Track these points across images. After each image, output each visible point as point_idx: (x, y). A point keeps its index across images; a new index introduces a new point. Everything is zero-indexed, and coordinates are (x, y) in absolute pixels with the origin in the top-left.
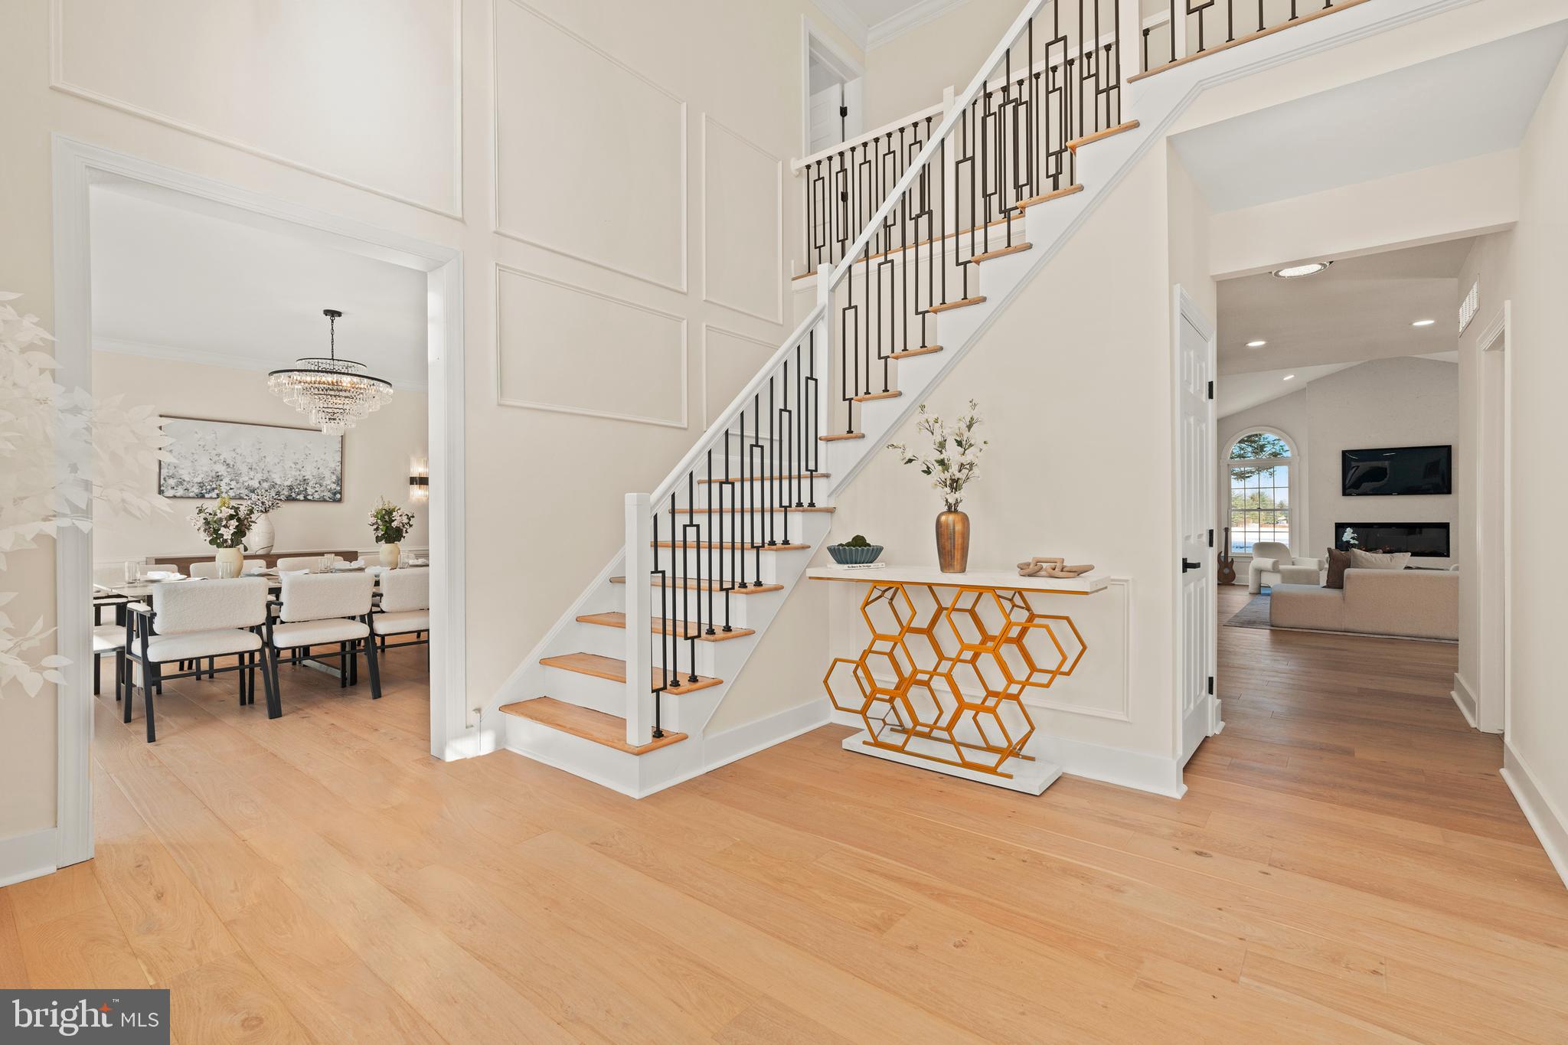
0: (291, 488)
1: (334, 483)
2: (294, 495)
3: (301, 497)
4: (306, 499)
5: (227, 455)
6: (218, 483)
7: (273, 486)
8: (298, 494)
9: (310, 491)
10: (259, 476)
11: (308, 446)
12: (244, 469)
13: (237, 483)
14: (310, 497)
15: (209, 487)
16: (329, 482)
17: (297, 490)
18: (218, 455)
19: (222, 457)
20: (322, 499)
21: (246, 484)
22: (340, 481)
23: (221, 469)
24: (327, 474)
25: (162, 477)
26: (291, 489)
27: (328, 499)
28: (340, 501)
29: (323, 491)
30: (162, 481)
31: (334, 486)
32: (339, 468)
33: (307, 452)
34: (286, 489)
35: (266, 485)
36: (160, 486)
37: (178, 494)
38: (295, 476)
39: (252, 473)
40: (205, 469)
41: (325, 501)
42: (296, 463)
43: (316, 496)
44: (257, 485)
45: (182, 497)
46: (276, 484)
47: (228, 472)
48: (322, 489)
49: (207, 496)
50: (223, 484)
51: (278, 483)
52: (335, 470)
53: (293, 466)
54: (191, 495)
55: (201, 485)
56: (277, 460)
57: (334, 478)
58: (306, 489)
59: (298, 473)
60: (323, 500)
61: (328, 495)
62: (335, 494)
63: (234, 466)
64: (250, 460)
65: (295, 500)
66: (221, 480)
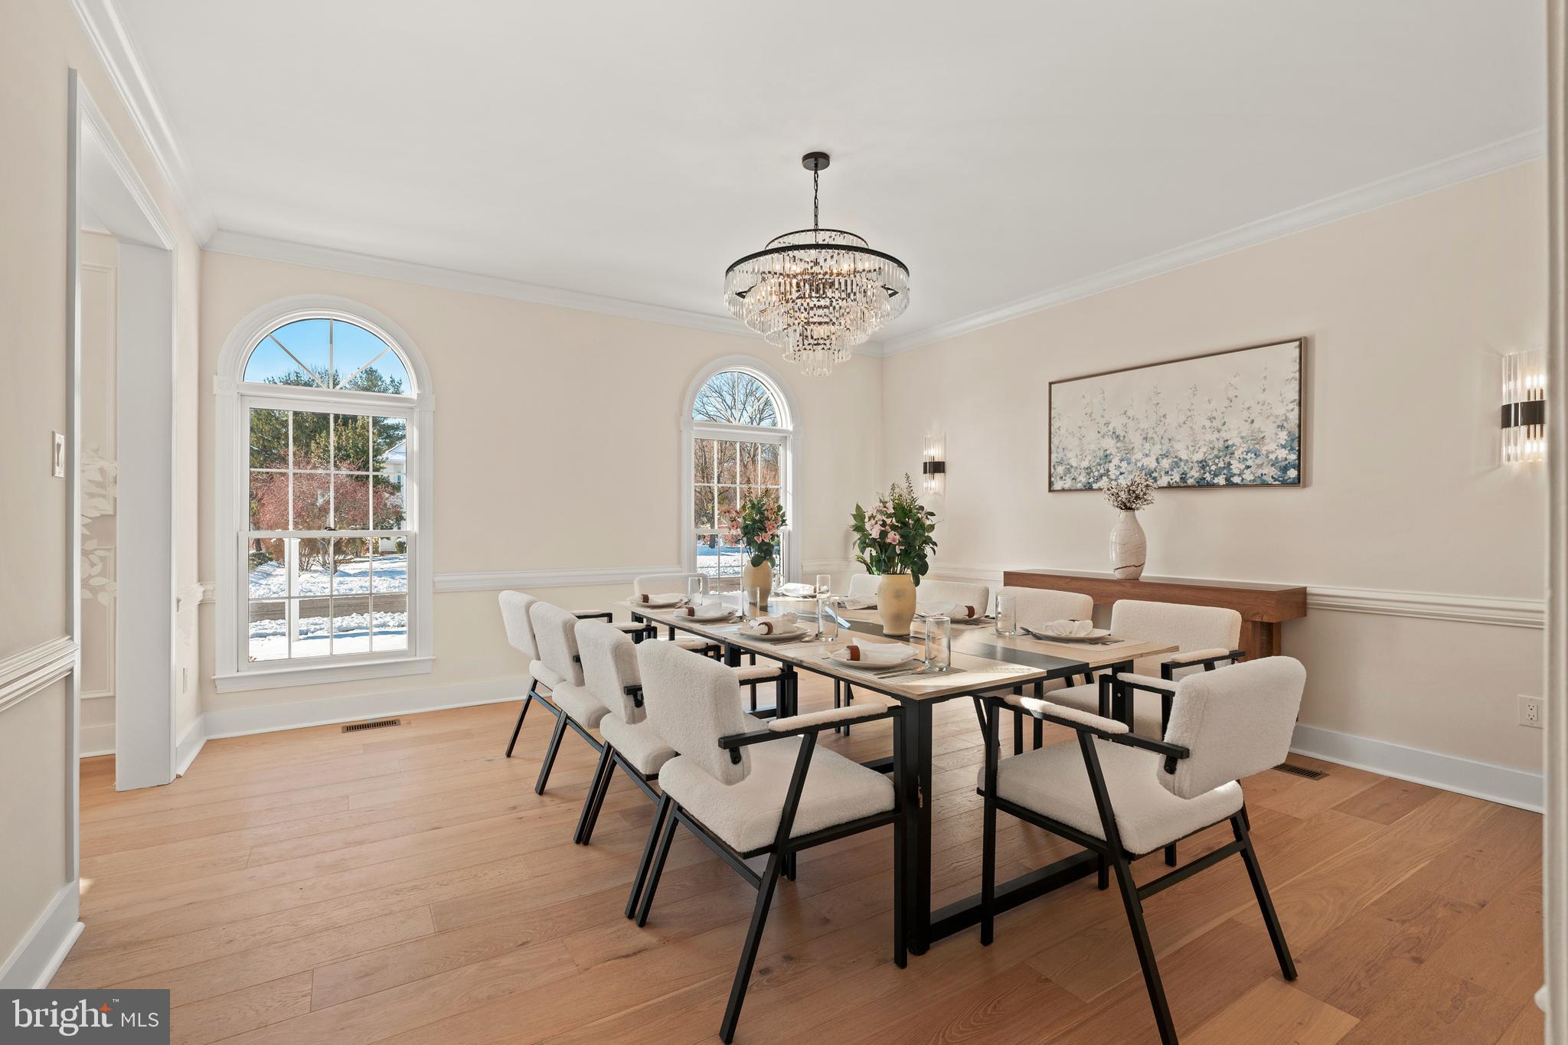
0: (1203, 465)
1: (1284, 447)
2: (1208, 477)
3: (1221, 480)
4: (1230, 484)
5: (1117, 423)
6: (1106, 466)
7: (1176, 463)
8: (1216, 475)
9: (1236, 466)
10: (1157, 450)
11: (1232, 382)
12: (1136, 439)
13: (1129, 464)
14: (1236, 480)
15: (1096, 474)
16: (1272, 446)
17: (1213, 468)
18: (1107, 424)
19: (1111, 427)
20: (1258, 482)
21: (1139, 464)
22: (1300, 441)
23: (1110, 444)
24: (1269, 429)
25: (1052, 464)
26: (1203, 467)
27: (1271, 481)
28: (1297, 482)
29: (1260, 466)
30: (1052, 470)
31: (1282, 454)
32: (1294, 416)
33: (1231, 394)
34: (1196, 467)
35: (1166, 463)
36: (1050, 476)
37: (1066, 486)
38: (1211, 442)
39: (1147, 446)
40: (1093, 447)
41: (1264, 485)
42: (1212, 419)
43: (1248, 476)
44: (1154, 465)
45: (1070, 490)
46: (1181, 460)
47: (1117, 448)
48: (1259, 461)
49: (1095, 486)
50: (1112, 467)
51: (1184, 457)
52: (1286, 419)
53: (1208, 424)
54: (1079, 486)
55: (1089, 470)
56: (1182, 418)
57: (1283, 436)
58: (1229, 464)
59: (1216, 435)
60: (1262, 484)
61: (1270, 472)
62: (1285, 469)
63: (1124, 437)
64: (1144, 425)
65: (1211, 486)
66: (1110, 462)
